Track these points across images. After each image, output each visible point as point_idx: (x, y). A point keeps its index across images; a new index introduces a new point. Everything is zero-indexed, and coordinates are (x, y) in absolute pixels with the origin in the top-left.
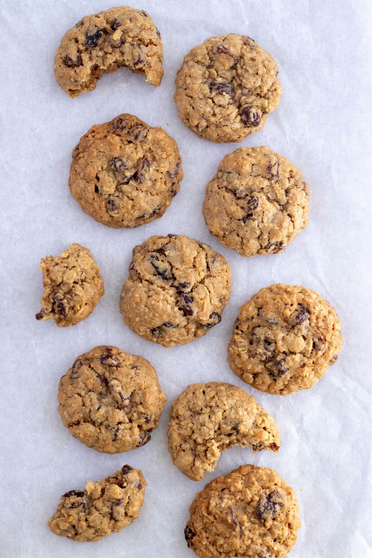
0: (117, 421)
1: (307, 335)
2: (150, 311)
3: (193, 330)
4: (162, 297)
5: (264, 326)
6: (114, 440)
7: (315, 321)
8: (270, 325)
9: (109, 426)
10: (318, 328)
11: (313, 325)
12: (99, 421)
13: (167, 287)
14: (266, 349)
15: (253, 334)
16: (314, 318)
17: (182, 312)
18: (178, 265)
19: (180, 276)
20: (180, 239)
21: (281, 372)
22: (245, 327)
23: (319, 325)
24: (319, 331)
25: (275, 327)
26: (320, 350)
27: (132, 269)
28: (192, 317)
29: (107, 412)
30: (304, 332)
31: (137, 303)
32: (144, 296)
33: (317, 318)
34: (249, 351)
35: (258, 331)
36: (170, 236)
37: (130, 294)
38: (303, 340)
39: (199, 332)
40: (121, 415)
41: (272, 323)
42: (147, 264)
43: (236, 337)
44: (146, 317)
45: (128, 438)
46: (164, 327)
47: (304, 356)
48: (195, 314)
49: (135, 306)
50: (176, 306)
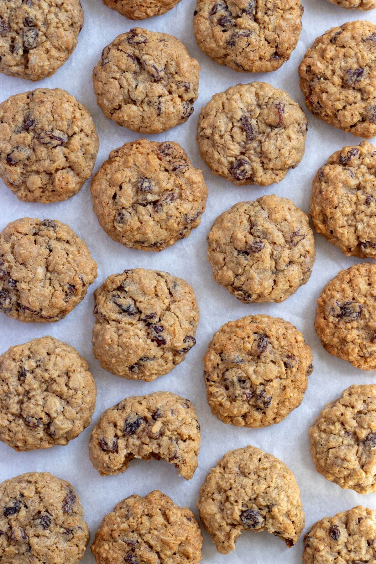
0: (157, 95)
1: (275, 358)
2: (124, 350)
3: (171, 358)
4: (132, 333)
5: (232, 368)
6: (158, 115)
7: (276, 342)
8: (237, 365)
9: (150, 102)
10: (282, 347)
11: (276, 346)
12: (140, 99)
13: (134, 322)
14: (243, 388)
15: (225, 380)
16: (273, 340)
17: (155, 343)
18: (141, 298)
19: (145, 308)
20: (137, 273)
21: (266, 404)
22: (215, 377)
23: (282, 344)
24: (284, 350)
25: (242, 365)
26: (293, 367)
27: (97, 312)
28: (166, 346)
29: (146, 88)
30: (271, 357)
31: (109, 345)
32: (115, 336)
33: (277, 339)
34: (229, 397)
35: (228, 375)
36: (126, 272)
37: (100, 338)
38: (273, 365)
39: (177, 359)
40: (159, 89)
41: (238, 362)
42: (111, 304)
43: (211, 389)
44: (121, 356)
45: (171, 109)
46: (141, 362)
47: (281, 379)
48: (168, 342)
49: (107, 348)
50: (148, 338)
